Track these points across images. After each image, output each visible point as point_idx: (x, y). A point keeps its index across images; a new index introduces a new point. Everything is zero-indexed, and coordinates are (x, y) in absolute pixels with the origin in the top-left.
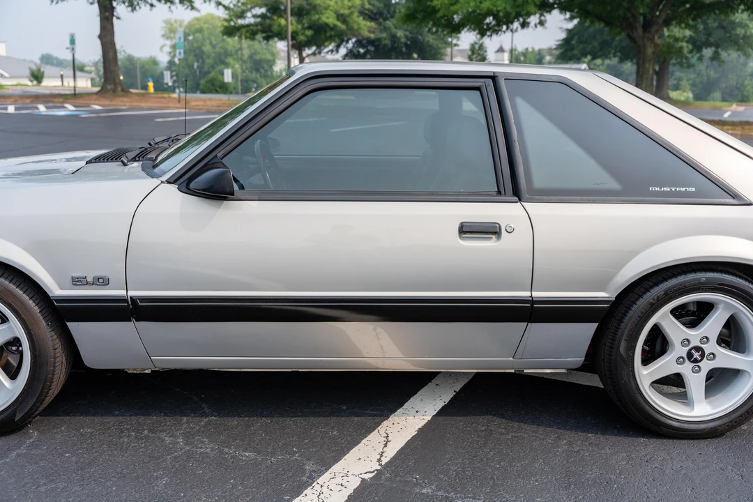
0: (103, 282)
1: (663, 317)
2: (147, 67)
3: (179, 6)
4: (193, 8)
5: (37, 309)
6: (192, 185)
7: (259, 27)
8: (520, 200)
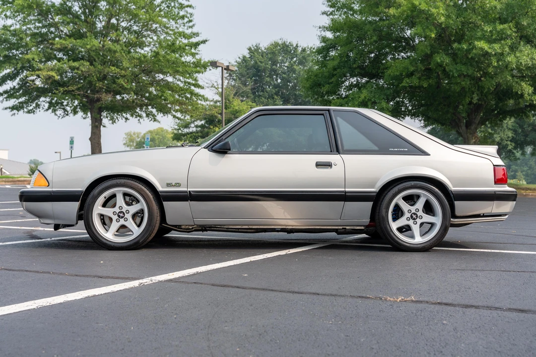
0: (178, 185)
1: (398, 200)
3: (146, 119)
4: (155, 120)
5: (151, 197)
6: (213, 148)
7: (200, 134)
8: (339, 154)
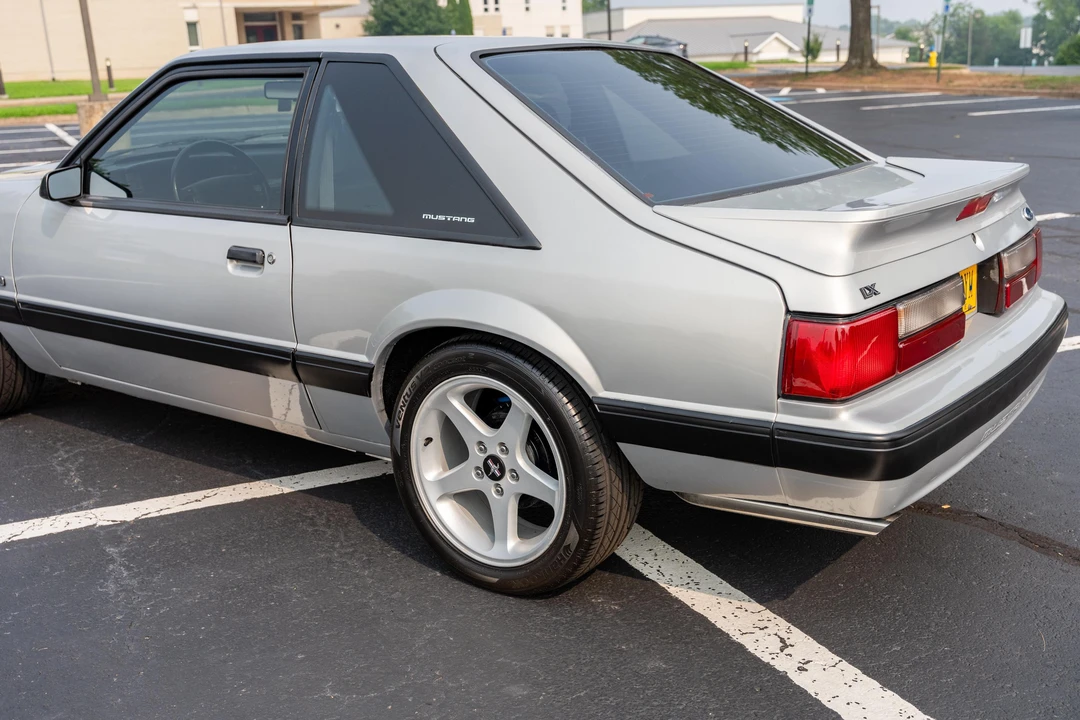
2: (1001, 26)
8: (290, 221)
